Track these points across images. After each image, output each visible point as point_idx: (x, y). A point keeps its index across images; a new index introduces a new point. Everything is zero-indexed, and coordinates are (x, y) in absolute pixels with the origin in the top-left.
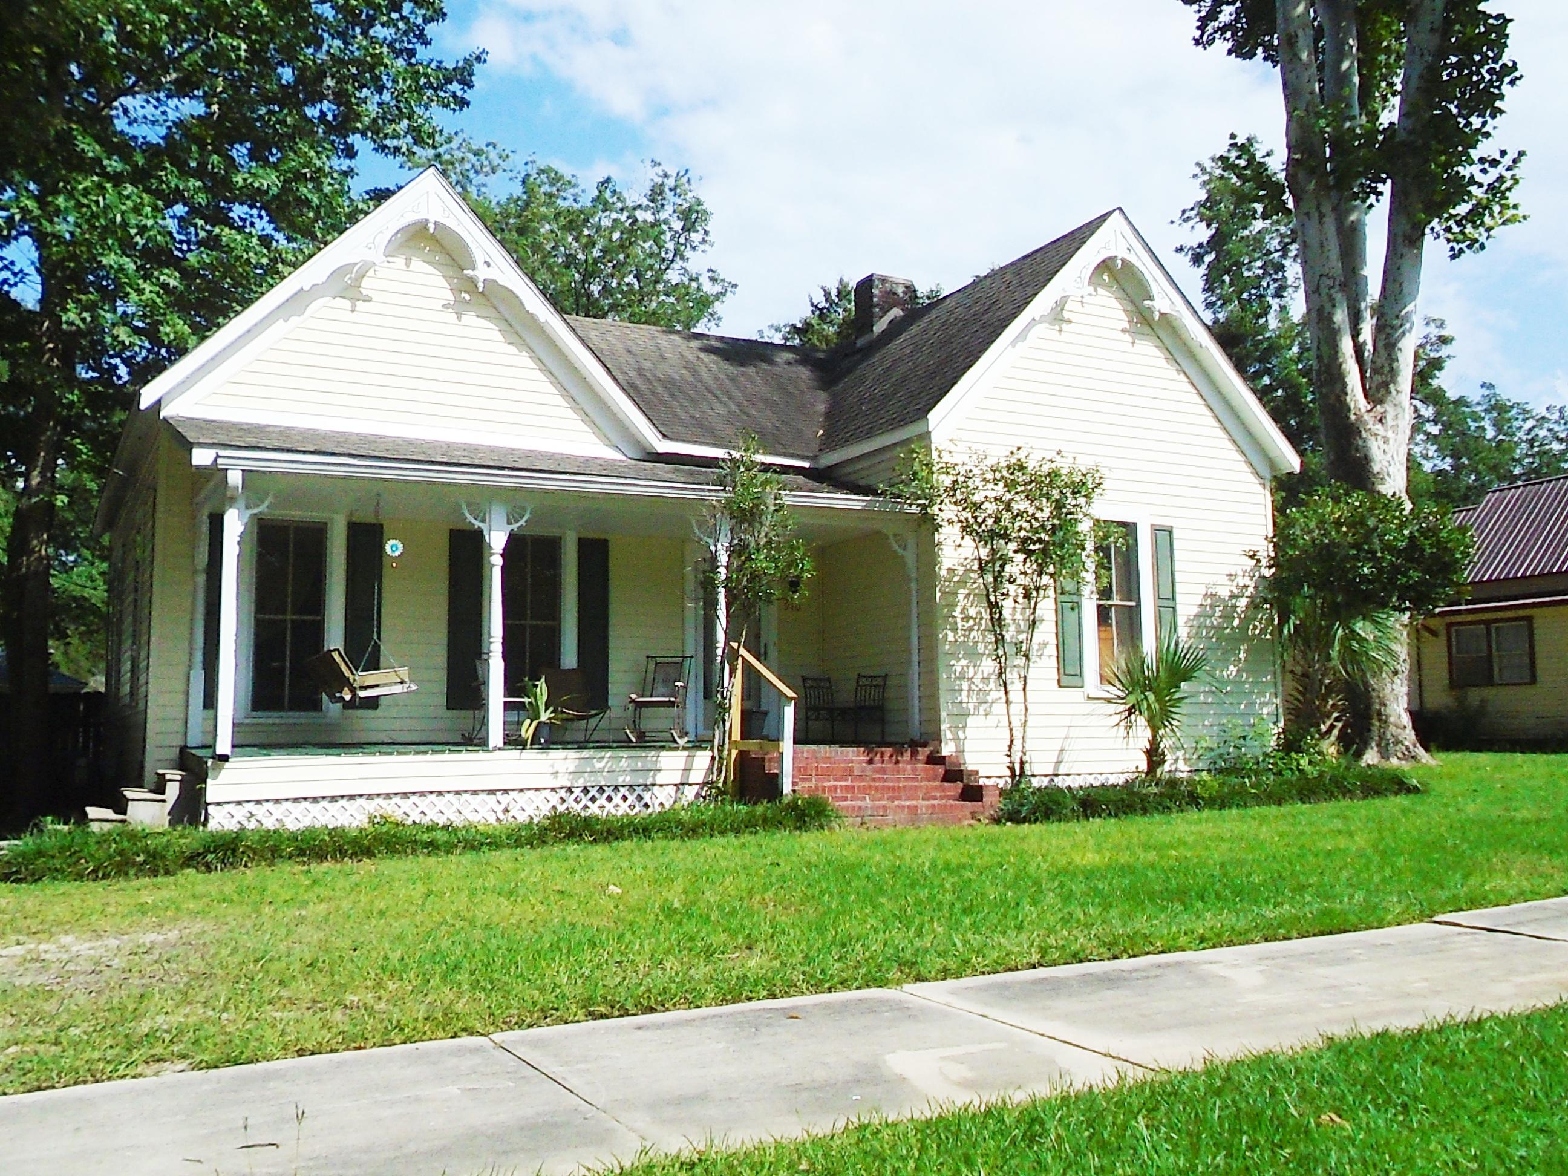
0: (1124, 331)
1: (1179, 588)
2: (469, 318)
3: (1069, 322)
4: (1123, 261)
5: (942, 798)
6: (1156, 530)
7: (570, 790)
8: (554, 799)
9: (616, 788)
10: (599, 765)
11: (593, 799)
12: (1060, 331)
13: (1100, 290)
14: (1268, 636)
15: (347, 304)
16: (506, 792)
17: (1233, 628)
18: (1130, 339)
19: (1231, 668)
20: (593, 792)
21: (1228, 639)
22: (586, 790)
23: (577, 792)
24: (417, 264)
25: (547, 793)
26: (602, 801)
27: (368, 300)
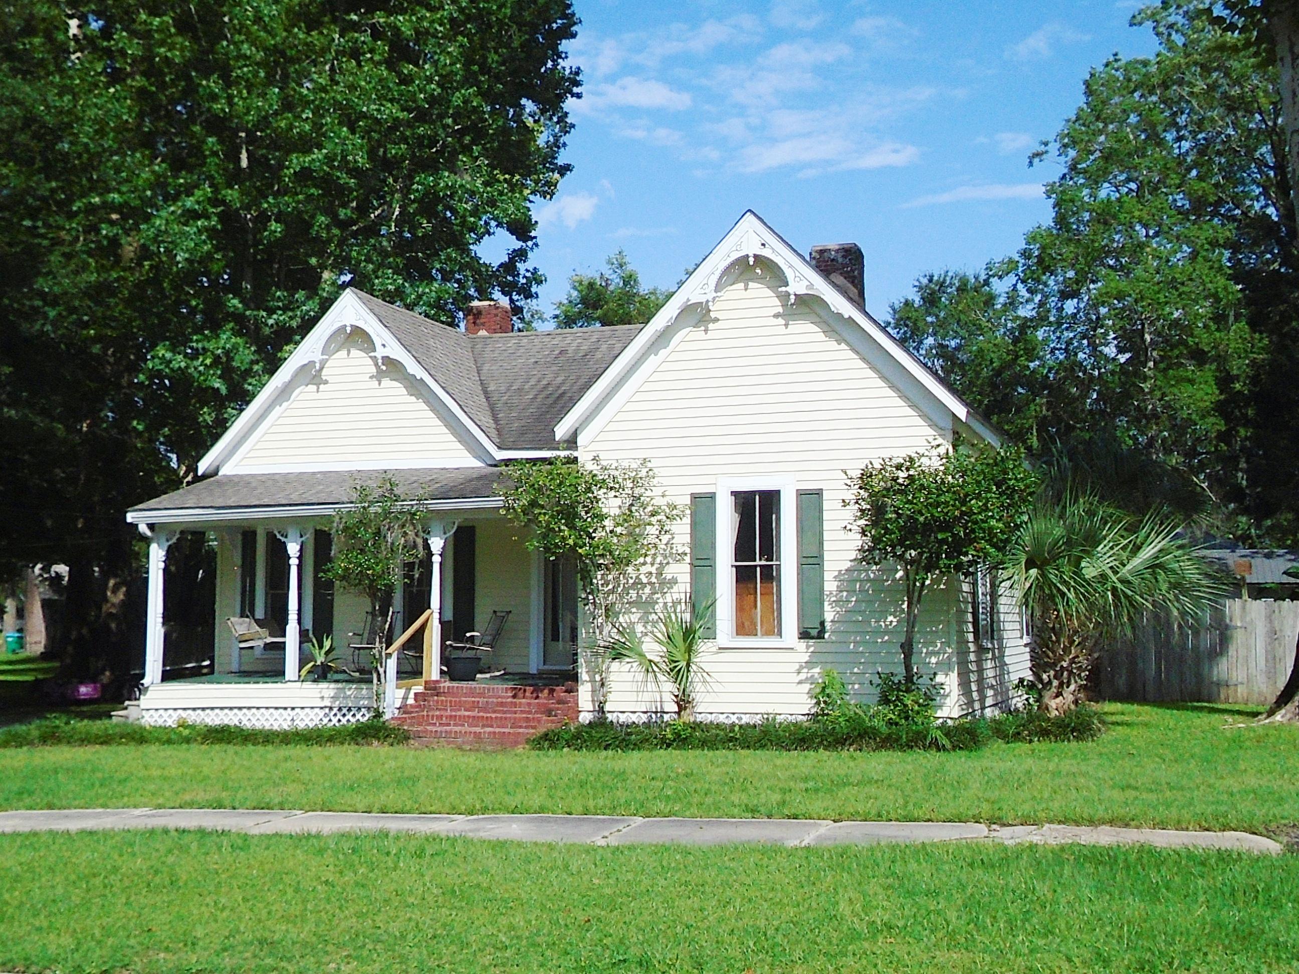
0: (776, 316)
1: (826, 546)
2: (386, 382)
3: (716, 320)
4: (755, 256)
5: (526, 727)
6: (801, 494)
7: (331, 708)
8: (321, 713)
9: (359, 709)
10: (349, 693)
11: (344, 715)
12: (706, 331)
13: (751, 285)
14: (942, 586)
15: (314, 388)
16: (293, 709)
17: (894, 580)
18: (783, 322)
19: (890, 618)
20: (345, 711)
21: (888, 590)
22: (340, 709)
23: (335, 710)
24: (355, 352)
25: (317, 710)
26: (349, 717)
27: (326, 382)
